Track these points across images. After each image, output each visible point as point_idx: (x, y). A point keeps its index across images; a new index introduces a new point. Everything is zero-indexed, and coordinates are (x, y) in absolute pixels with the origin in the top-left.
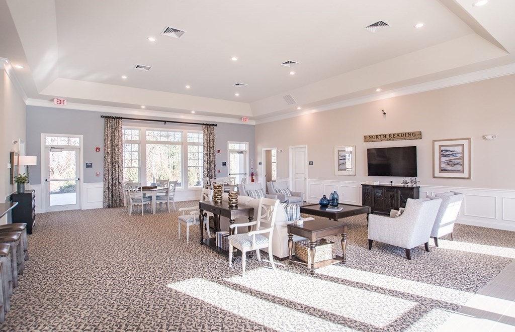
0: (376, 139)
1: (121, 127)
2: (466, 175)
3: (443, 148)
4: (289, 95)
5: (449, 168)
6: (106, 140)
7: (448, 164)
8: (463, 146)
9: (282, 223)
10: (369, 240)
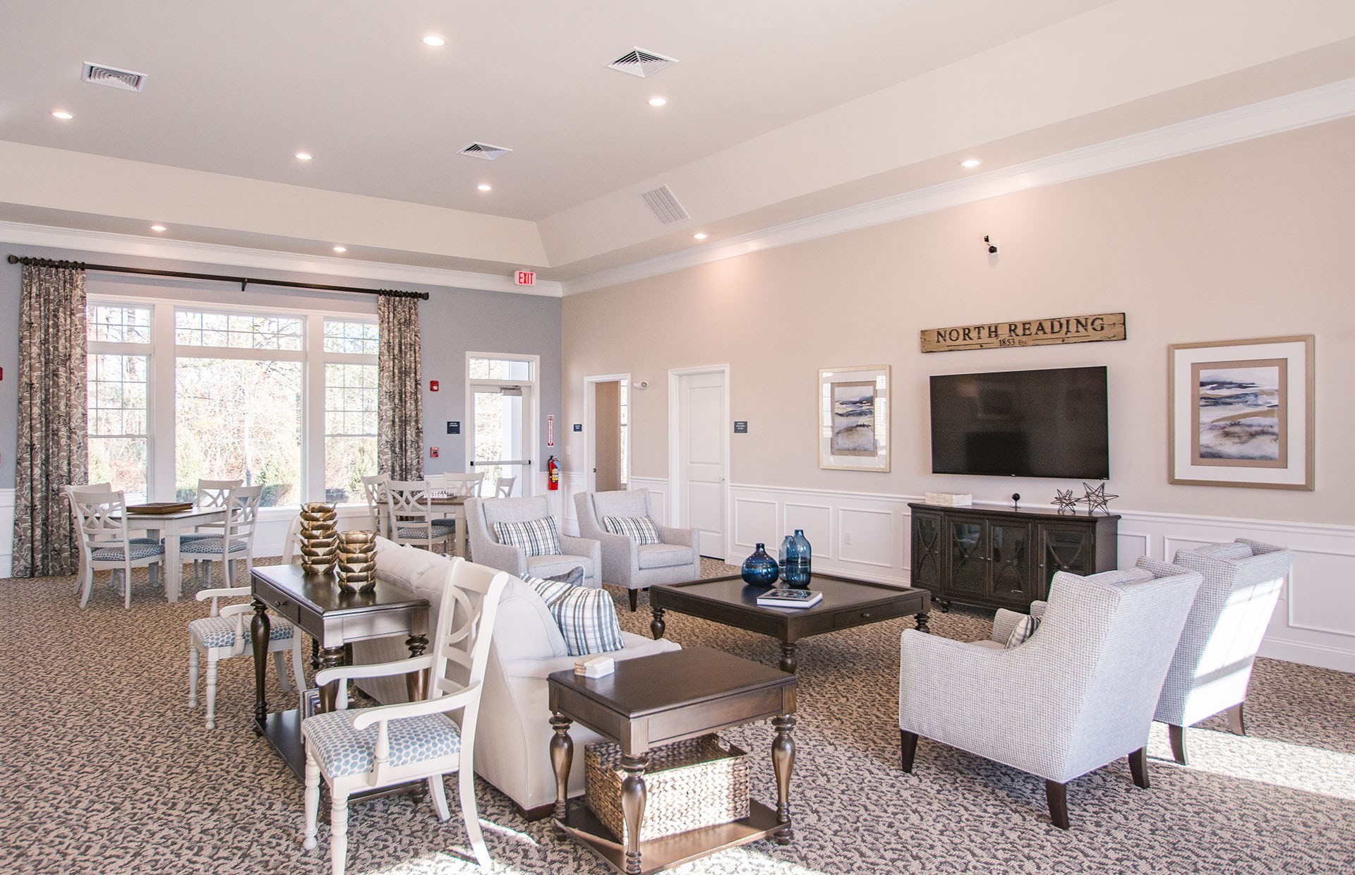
0: (960, 341)
1: (83, 298)
2: (1294, 473)
3: (1205, 375)
4: (663, 190)
5: (1229, 447)
6: (26, 341)
7: (1227, 434)
8: (1283, 364)
9: (530, 668)
10: (904, 733)
